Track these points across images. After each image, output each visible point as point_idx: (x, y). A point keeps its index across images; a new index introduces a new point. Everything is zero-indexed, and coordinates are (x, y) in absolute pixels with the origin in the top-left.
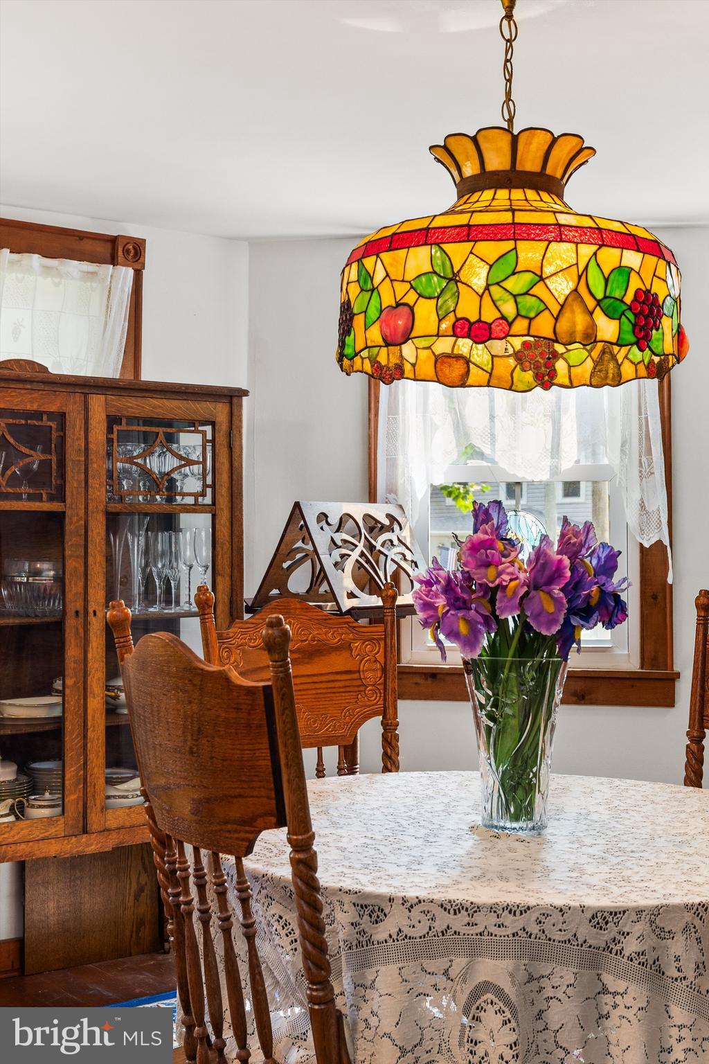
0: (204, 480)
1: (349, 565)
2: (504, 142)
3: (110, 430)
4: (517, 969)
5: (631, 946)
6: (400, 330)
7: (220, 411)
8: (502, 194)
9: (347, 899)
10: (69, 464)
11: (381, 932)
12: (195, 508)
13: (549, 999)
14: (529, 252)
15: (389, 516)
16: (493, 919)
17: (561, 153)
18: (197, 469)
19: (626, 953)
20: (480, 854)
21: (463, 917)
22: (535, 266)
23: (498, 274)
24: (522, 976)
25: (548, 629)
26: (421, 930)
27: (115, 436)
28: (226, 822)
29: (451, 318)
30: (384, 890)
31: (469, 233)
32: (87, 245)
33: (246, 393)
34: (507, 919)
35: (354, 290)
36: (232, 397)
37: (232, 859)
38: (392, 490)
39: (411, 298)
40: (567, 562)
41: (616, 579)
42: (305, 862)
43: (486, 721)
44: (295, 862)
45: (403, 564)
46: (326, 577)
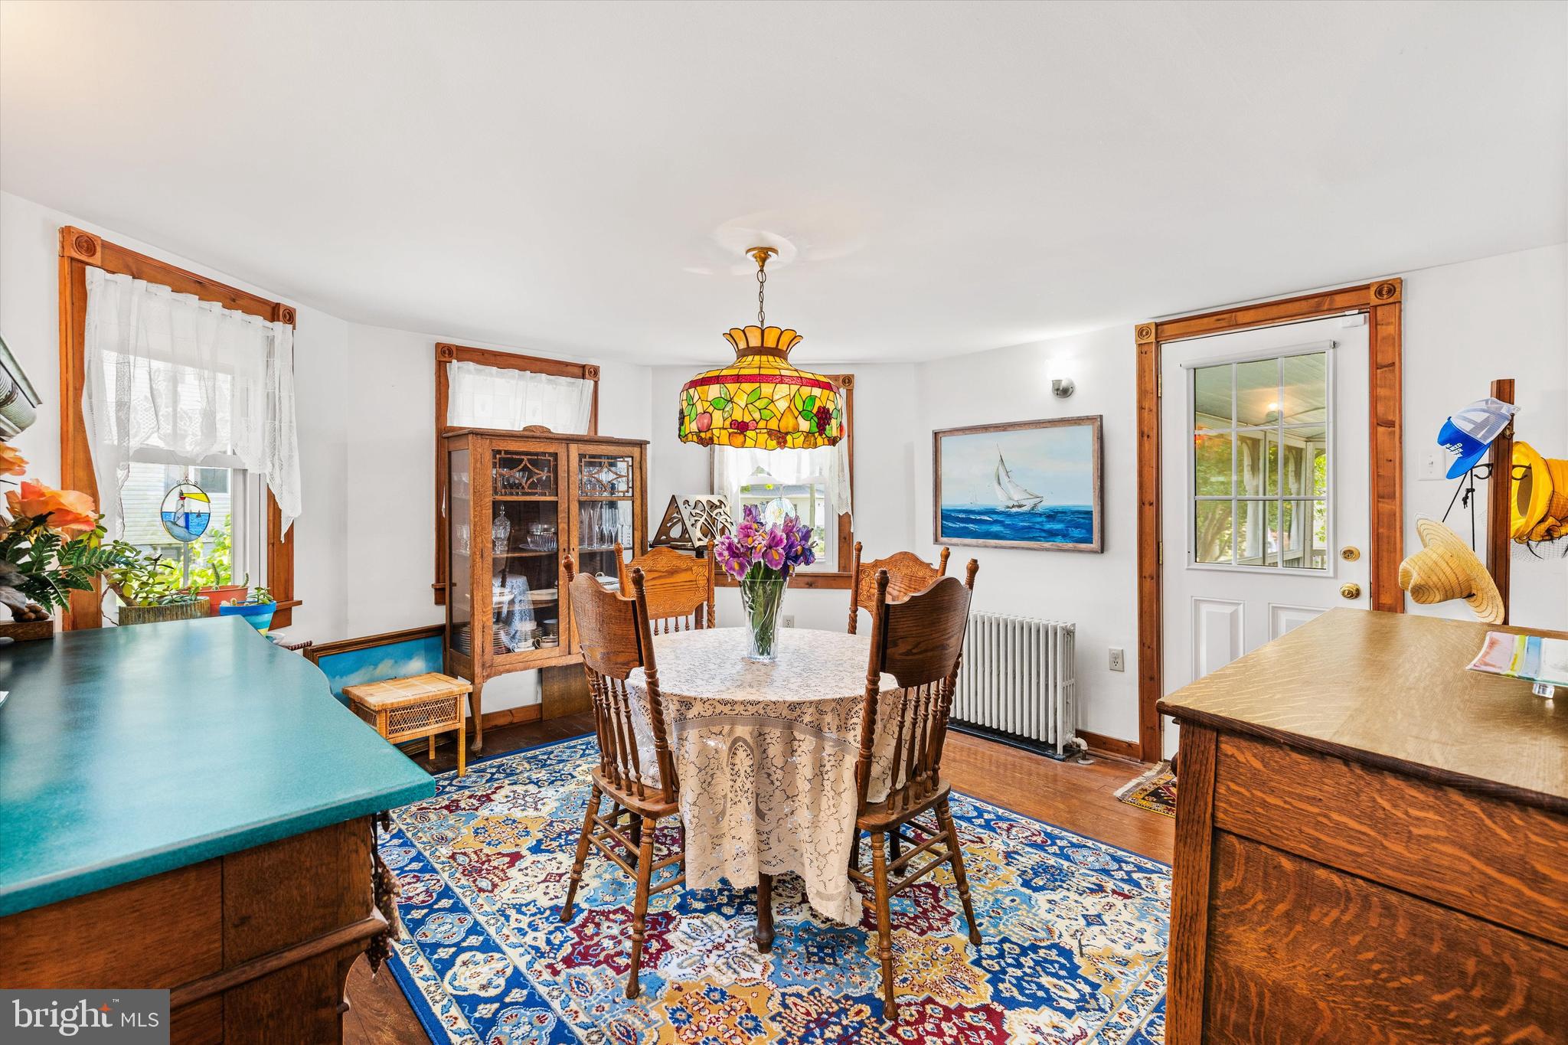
0: (628, 484)
1: (699, 525)
2: (758, 333)
3: (580, 461)
4: (753, 730)
5: (807, 719)
6: (705, 425)
7: (636, 451)
8: (757, 358)
9: (675, 698)
10: (559, 478)
11: (691, 714)
12: (624, 498)
13: (768, 744)
14: (767, 389)
15: (719, 501)
16: (742, 707)
17: (785, 339)
18: (625, 479)
19: (805, 722)
20: (743, 672)
21: (729, 707)
22: (769, 395)
23: (751, 400)
24: (756, 733)
25: (776, 566)
26: (709, 713)
27: (583, 464)
28: (616, 664)
29: (730, 420)
30: (692, 694)
31: (738, 379)
32: (570, 369)
33: (648, 443)
34: (750, 707)
35: (685, 404)
36: (641, 445)
37: (620, 681)
38: (721, 488)
39: (710, 409)
40: (784, 536)
41: (811, 541)
42: (653, 683)
43: (748, 609)
44: (649, 683)
45: (726, 524)
46: (688, 532)
